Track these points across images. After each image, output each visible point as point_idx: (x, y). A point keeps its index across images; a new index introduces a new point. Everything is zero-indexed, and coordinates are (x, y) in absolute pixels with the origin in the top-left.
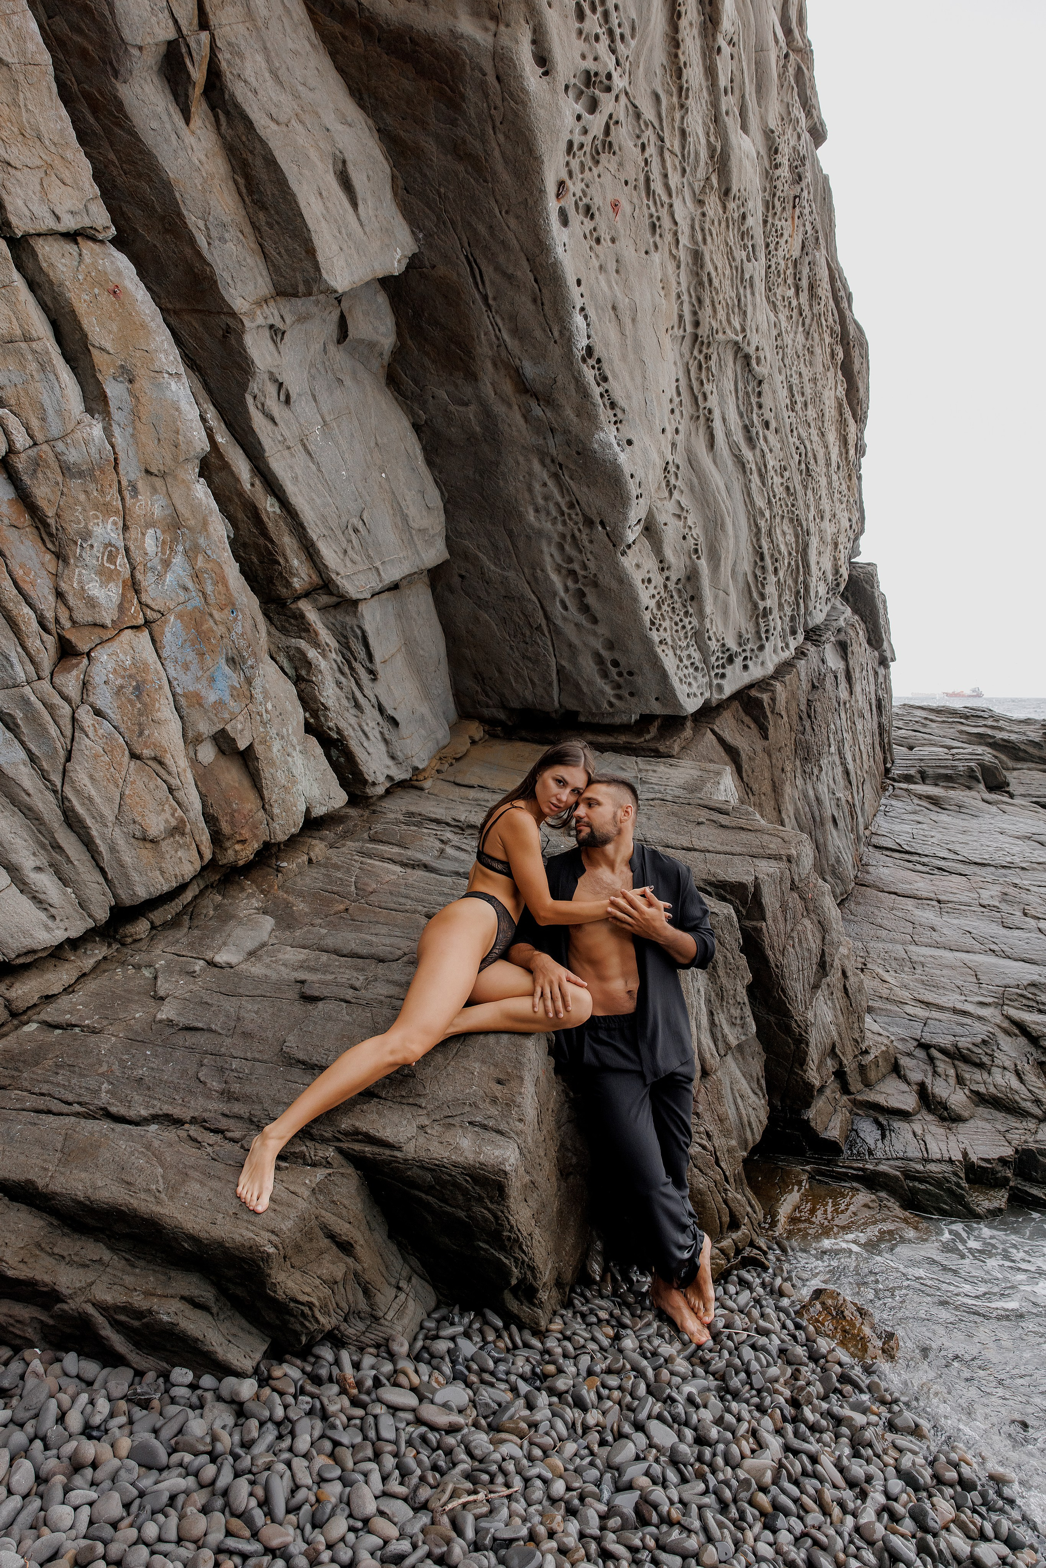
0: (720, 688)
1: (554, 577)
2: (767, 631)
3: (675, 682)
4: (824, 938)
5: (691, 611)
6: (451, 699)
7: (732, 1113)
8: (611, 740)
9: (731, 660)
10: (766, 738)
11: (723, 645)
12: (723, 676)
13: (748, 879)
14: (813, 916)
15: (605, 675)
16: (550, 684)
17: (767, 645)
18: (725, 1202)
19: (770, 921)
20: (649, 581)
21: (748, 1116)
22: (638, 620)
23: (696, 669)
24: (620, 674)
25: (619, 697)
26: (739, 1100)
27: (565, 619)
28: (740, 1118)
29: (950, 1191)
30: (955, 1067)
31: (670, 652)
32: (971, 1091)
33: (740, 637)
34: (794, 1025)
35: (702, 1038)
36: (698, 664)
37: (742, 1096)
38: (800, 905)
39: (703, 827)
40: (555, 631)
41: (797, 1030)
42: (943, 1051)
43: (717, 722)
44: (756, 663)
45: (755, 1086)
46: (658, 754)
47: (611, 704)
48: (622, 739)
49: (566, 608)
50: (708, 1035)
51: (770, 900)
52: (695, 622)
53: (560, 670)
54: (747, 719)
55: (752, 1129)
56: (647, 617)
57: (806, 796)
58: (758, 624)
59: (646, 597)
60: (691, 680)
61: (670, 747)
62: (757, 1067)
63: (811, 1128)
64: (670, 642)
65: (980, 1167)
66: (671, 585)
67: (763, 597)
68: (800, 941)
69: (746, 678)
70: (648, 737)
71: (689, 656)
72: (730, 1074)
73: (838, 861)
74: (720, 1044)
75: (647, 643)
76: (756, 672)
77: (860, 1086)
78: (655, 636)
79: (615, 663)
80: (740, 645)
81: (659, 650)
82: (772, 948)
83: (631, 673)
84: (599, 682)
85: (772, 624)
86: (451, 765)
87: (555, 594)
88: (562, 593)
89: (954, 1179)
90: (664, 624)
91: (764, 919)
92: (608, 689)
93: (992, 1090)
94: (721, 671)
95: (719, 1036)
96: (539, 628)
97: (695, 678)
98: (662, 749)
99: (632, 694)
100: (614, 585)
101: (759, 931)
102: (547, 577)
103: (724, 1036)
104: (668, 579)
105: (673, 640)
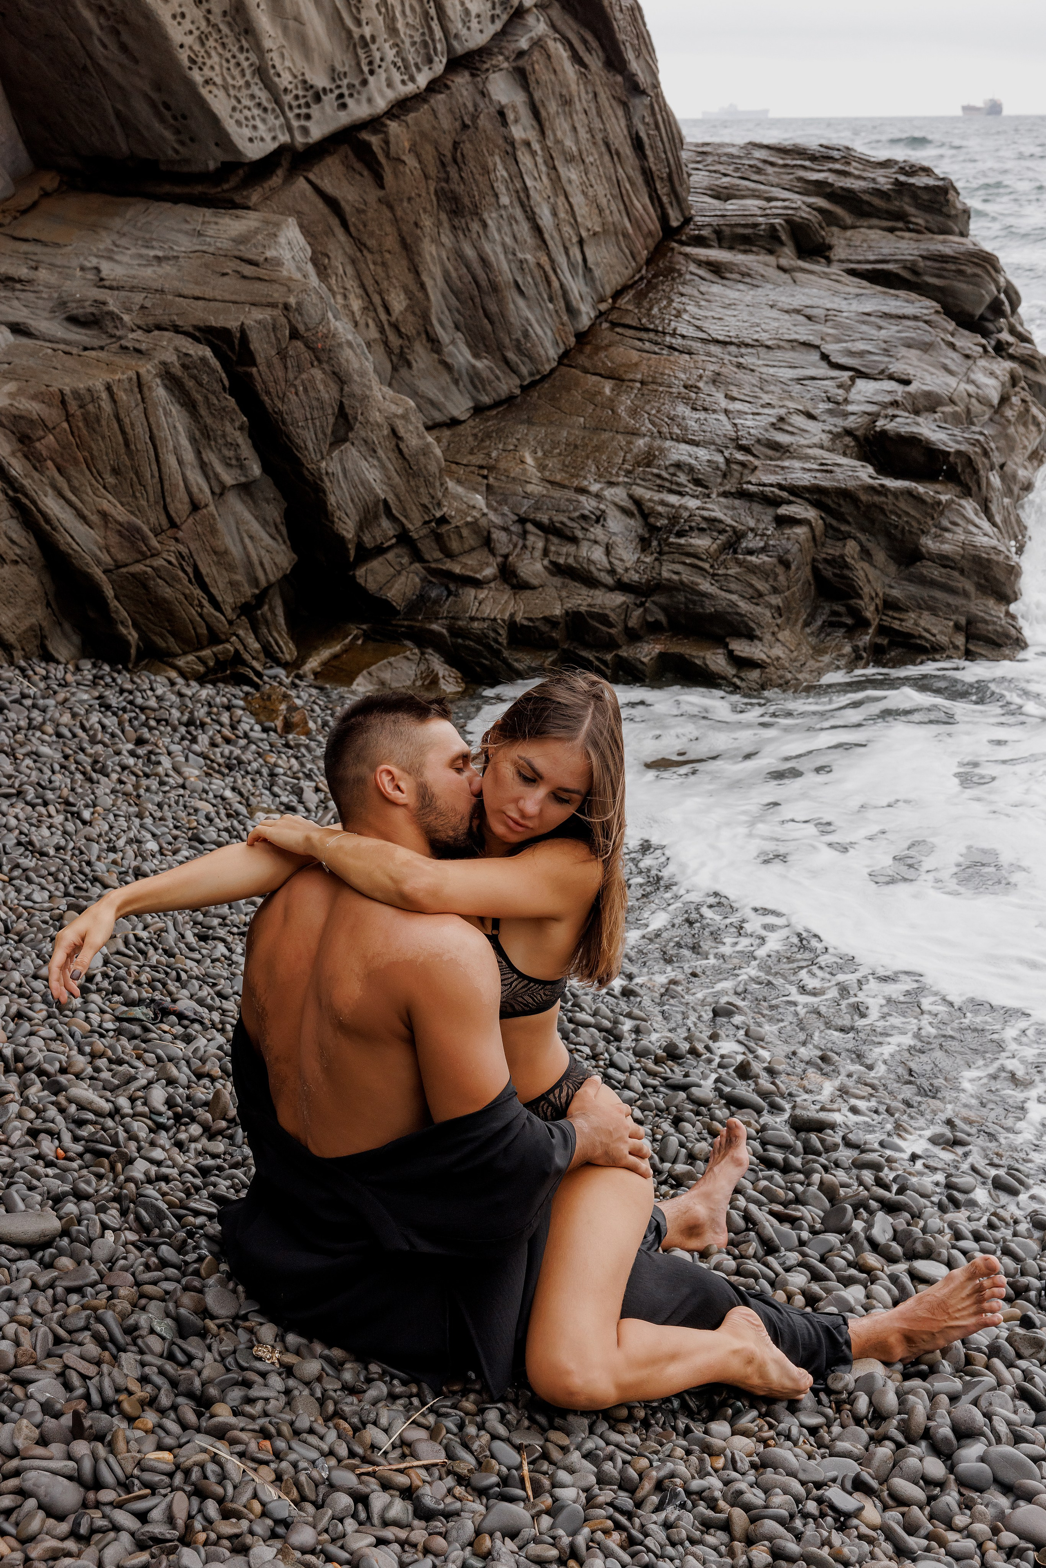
0: (305, 131)
1: (87, 14)
2: (370, 63)
3: (230, 126)
4: (342, 390)
5: (246, 45)
6: (21, 146)
7: (236, 551)
8: (186, 190)
9: (318, 98)
10: (382, 186)
11: (305, 82)
12: (308, 117)
13: (233, 325)
14: (325, 366)
15: (162, 120)
16: (112, 129)
17: (371, 79)
18: (201, 615)
19: (263, 368)
20: (183, 16)
21: (259, 556)
22: (174, 60)
23: (265, 110)
24: (175, 118)
25: (182, 143)
26: (247, 540)
27: (106, 58)
28: (248, 556)
29: (489, 647)
30: (547, 540)
31: (221, 94)
32: (551, 562)
33: (333, 69)
34: (306, 473)
35: (189, 473)
36: (265, 103)
37: (251, 537)
38: (307, 355)
39: (225, 278)
40: (103, 72)
41: (310, 478)
42: (538, 525)
43: (316, 169)
44: (358, 101)
45: (273, 531)
46: (235, 206)
47: (177, 152)
48: (198, 189)
49: (105, 46)
50: (198, 471)
51: (260, 346)
52: (253, 58)
53: (118, 114)
54: (358, 166)
55: (264, 570)
56: (184, 56)
57: (460, 255)
58: (356, 55)
59: (177, 33)
60: (258, 123)
61: (248, 197)
62: (274, 512)
63: (359, 585)
64: (218, 80)
65: (522, 626)
66: (217, 18)
67: (359, 23)
68: (306, 390)
69: (344, 119)
70: (226, 186)
71: (253, 97)
72: (234, 514)
73: (526, 334)
74: (214, 483)
75: (190, 85)
76: (359, 110)
77: (438, 555)
78: (197, 76)
79: (167, 107)
80: (334, 80)
81: (204, 92)
82: (268, 393)
83: (184, 117)
84: (157, 125)
85: (377, 55)
86: (15, 218)
87: (90, 33)
88: (98, 31)
89: (492, 634)
90: (209, 62)
91: (254, 364)
92: (168, 135)
93: (571, 561)
94: (304, 111)
95: (211, 475)
96: (85, 68)
97: (264, 121)
98: (238, 199)
99: (192, 140)
100: (141, 22)
101: (250, 376)
102: (79, 14)
103: (217, 476)
104: (209, 11)
105: (224, 79)
